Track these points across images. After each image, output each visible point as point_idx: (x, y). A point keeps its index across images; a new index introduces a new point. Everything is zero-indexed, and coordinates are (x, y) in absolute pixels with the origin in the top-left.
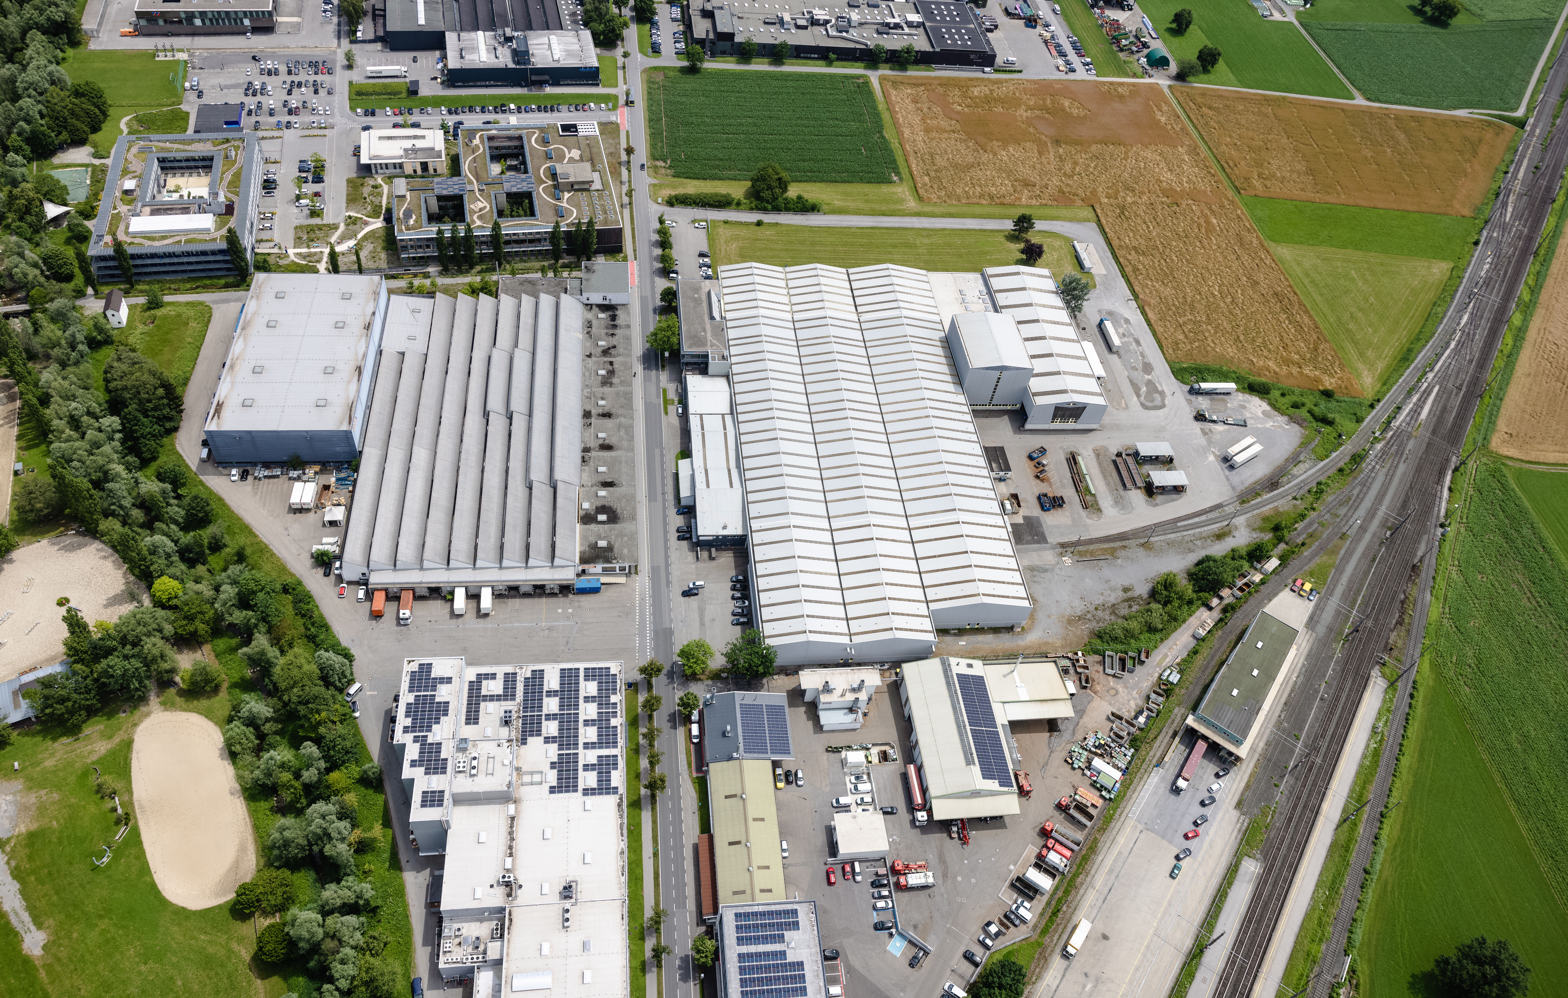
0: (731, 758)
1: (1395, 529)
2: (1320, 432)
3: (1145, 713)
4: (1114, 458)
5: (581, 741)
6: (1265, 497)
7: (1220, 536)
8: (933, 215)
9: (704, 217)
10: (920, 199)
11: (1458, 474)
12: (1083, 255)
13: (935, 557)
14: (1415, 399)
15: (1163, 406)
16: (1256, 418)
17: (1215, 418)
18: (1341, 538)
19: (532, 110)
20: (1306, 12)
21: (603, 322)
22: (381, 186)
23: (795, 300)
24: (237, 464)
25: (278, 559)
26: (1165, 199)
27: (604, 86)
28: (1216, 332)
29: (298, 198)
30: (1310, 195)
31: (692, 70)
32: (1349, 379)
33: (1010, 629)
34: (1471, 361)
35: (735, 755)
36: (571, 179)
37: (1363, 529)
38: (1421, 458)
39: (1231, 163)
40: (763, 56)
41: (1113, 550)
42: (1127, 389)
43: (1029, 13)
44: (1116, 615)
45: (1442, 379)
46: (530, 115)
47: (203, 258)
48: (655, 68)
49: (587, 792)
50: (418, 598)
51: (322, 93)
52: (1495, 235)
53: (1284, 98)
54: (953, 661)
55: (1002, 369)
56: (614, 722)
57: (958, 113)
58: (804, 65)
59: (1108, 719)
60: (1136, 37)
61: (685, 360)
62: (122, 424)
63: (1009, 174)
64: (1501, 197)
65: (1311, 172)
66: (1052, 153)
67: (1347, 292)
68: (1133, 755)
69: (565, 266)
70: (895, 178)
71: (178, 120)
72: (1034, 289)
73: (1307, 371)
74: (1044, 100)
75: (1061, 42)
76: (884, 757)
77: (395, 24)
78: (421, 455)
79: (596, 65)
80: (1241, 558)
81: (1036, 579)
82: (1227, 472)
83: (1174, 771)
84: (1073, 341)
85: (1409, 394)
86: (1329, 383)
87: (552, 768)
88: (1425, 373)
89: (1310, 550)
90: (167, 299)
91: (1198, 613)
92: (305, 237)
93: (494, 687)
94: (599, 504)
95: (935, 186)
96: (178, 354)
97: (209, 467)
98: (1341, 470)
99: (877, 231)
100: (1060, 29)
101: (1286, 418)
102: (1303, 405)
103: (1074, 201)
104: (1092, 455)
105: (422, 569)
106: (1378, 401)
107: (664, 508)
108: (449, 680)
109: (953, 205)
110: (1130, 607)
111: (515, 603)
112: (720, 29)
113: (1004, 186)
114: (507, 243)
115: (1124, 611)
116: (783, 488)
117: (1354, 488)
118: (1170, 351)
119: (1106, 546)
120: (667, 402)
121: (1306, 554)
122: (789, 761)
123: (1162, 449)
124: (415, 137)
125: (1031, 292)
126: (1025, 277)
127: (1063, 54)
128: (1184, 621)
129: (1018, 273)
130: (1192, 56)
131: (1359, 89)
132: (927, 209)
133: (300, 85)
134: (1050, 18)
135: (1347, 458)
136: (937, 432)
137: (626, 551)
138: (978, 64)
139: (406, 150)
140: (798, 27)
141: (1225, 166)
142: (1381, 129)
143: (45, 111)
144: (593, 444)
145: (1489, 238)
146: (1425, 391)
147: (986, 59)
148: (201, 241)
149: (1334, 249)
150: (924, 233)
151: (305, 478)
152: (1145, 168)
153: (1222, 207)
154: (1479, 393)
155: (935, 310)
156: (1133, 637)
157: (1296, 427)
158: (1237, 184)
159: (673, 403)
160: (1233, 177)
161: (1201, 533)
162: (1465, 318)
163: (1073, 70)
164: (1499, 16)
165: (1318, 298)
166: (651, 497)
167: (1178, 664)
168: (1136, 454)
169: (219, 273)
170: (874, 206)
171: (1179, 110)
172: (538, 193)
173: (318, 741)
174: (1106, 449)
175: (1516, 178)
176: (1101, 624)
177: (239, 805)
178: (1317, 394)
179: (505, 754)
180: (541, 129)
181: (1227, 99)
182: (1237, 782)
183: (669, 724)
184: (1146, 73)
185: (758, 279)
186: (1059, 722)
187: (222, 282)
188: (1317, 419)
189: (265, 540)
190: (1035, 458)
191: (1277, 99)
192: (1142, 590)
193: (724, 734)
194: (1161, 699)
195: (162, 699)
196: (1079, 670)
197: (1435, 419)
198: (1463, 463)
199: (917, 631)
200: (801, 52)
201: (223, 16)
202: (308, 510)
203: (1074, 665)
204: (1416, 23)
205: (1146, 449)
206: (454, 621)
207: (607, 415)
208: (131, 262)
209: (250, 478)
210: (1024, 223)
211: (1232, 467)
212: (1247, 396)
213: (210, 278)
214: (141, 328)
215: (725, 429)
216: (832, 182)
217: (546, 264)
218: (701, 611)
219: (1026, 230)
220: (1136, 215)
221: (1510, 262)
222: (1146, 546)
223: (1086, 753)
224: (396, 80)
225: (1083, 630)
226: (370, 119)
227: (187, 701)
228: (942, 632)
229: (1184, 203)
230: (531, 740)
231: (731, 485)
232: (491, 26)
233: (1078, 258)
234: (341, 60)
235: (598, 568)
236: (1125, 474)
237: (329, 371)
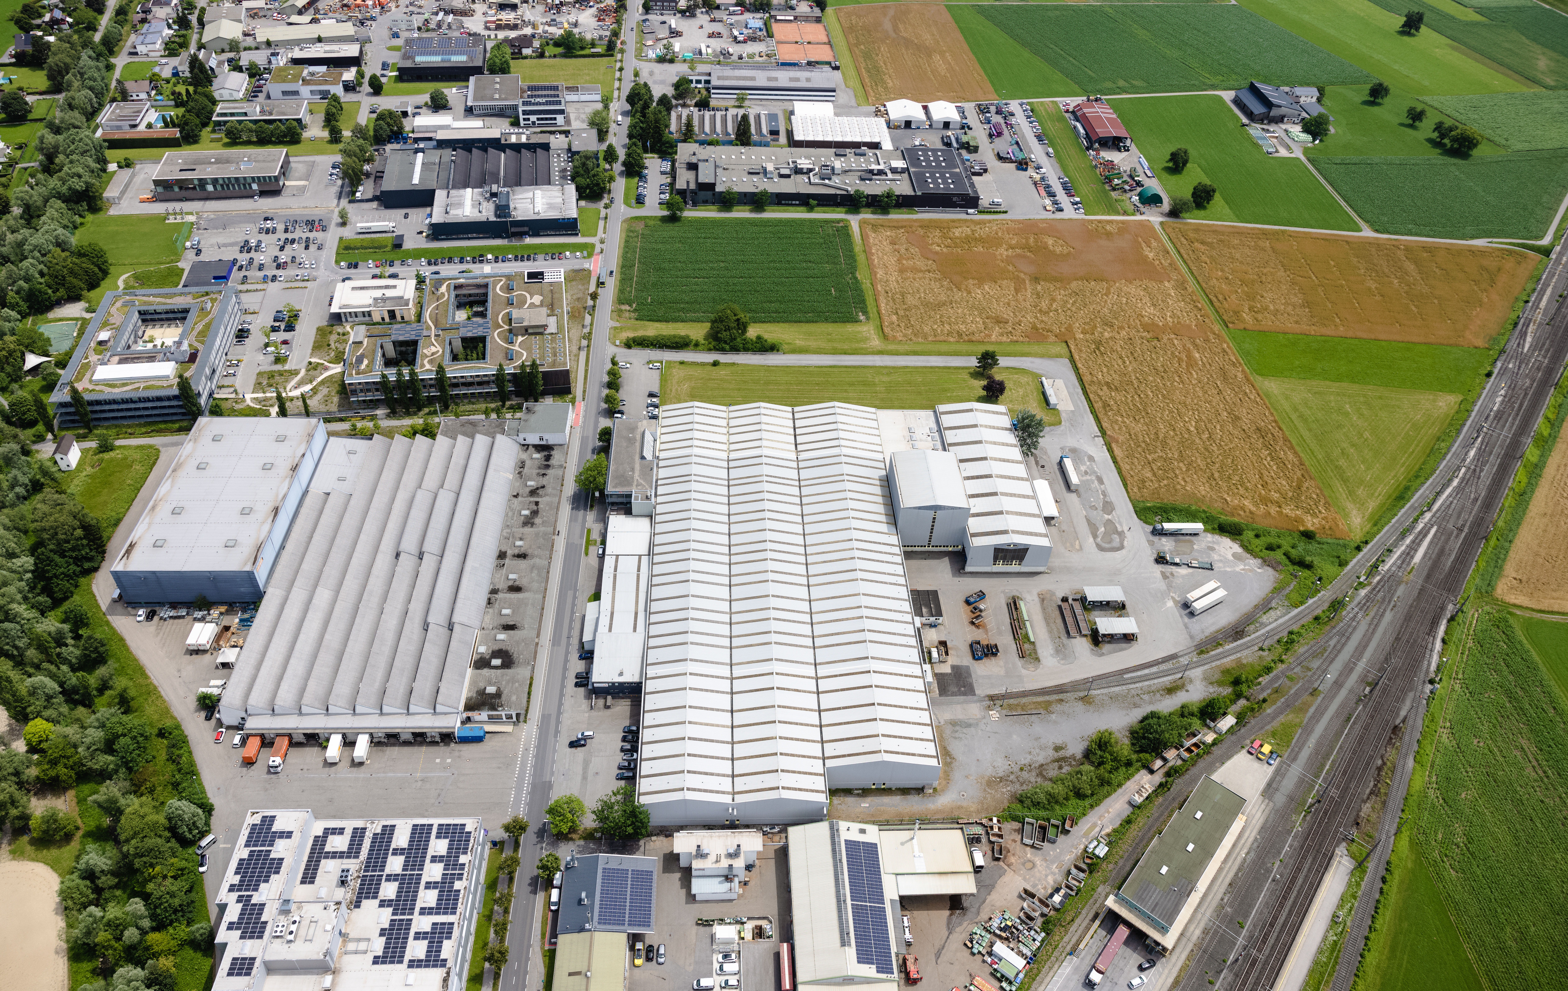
0: (582, 930)
1: (1374, 685)
2: (1296, 577)
3: (1062, 892)
4: (1060, 603)
5: (419, 905)
6: (1227, 647)
7: (1171, 690)
8: (897, 353)
9: (660, 358)
10: (885, 337)
11: (1455, 623)
12: (1050, 391)
13: (839, 709)
14: (1408, 541)
15: (1121, 547)
16: (1225, 561)
17: (1177, 560)
18: (1312, 694)
19: (509, 260)
20: (1315, 148)
21: (536, 462)
22: (348, 333)
23: (734, 439)
24: (146, 604)
25: (164, 701)
26: (1146, 334)
27: (583, 236)
28: (1188, 470)
29: (267, 345)
30: (1305, 327)
31: (673, 219)
32: (1335, 519)
33: (920, 790)
34: (1476, 500)
35: (587, 926)
36: (525, 324)
37: (1338, 684)
38: (1411, 606)
39: (1221, 297)
40: (745, 204)
41: (1049, 703)
42: (1083, 529)
43: (1020, 156)
44: (1043, 776)
45: (1441, 519)
46: (507, 264)
47: (158, 404)
48: (636, 218)
49: (412, 964)
50: (293, 744)
51: (313, 248)
52: (1511, 366)
53: (1283, 232)
54: (843, 825)
55: (936, 508)
56: (458, 885)
57: (937, 253)
58: (785, 211)
59: (1020, 897)
60: (1131, 177)
61: (610, 500)
62: (35, 564)
63: (981, 310)
64: (1520, 326)
65: (1307, 304)
66: (1029, 291)
67: (1340, 426)
68: (1043, 941)
69: (511, 407)
70: (862, 318)
71: (171, 276)
72: (986, 426)
73: (1287, 510)
74: (1027, 239)
75: (1051, 183)
76: (759, 933)
77: (390, 184)
78: (323, 596)
79: (575, 216)
80: (1192, 715)
81: (957, 735)
82: (1186, 619)
83: (1088, 961)
84: (1022, 479)
85: (1403, 536)
86: (1311, 523)
87: (381, 935)
88: (1423, 513)
89: (1274, 707)
90: (118, 443)
91: (1137, 777)
92: (265, 382)
93: (338, 843)
94: (496, 647)
95: (902, 325)
96: (115, 495)
97: (119, 607)
98: (1317, 618)
99: (835, 370)
100: (1052, 172)
101: (1260, 561)
102: (1279, 547)
103: (1046, 337)
104: (1037, 599)
105: (300, 713)
106: (1366, 543)
107: (567, 653)
108: (289, 835)
109: (918, 343)
110: (1060, 768)
111: (394, 752)
112: (701, 180)
113: (974, 324)
114: (456, 385)
115: (1053, 773)
116: (687, 632)
117: (1331, 638)
118: (1136, 490)
119: (1040, 699)
120: (589, 543)
121: (1269, 711)
122: (652, 935)
123: (1114, 594)
124: (387, 287)
125: (982, 429)
126: (977, 414)
127: (1051, 194)
128: (1120, 785)
129: (971, 410)
130: (1187, 194)
131: (1367, 221)
132: (891, 347)
133: (293, 241)
134: (1043, 160)
135: (1326, 605)
136: (860, 575)
137: (514, 698)
138: (961, 206)
139: (375, 299)
140: (782, 176)
141: (1214, 299)
142: (1388, 261)
143: (45, 270)
144: (502, 585)
145: (1504, 371)
146: (1420, 532)
147: (972, 201)
148: (158, 388)
149: (1327, 383)
150: (884, 371)
151: (208, 618)
152: (1127, 303)
153: (1207, 340)
154: (1482, 534)
155: (879, 448)
156: (1057, 802)
157: (1270, 571)
158: (1225, 317)
159: (595, 544)
160: (1222, 311)
161: (1150, 686)
162: (1472, 453)
163: (1061, 210)
164: (1526, 146)
165: (1306, 434)
166: (555, 641)
167: (1108, 835)
168: (1083, 600)
169: (175, 418)
170: (835, 345)
171: (1169, 246)
172: (493, 337)
173: (146, 897)
174: (1053, 594)
175: (1537, 307)
176: (1025, 787)
177: (61, 965)
178: (1296, 535)
179: (329, 920)
180: (509, 277)
181: (1223, 234)
182: (1164, 976)
183: (530, 888)
184: (1137, 211)
185: (697, 418)
186: (964, 898)
187: (177, 426)
188: (1293, 562)
189: (155, 682)
190: (973, 603)
191: (1277, 232)
192: (1076, 749)
193: (580, 901)
194: (1082, 875)
195: (13, 847)
196: (993, 839)
197: (1429, 563)
198: (1461, 610)
199: (807, 790)
200: (782, 199)
201: (233, 181)
202: (205, 651)
203: (988, 834)
204: (1434, 156)
205: (1094, 594)
206: (327, 769)
207: (522, 556)
208: (89, 408)
209: (156, 618)
210: (988, 360)
211: (1192, 614)
212: (1217, 538)
213: (165, 422)
214: (89, 470)
215: (639, 570)
216: (796, 322)
217: (493, 405)
218: (586, 764)
219: (991, 366)
220: (1113, 351)
221: (1526, 394)
222: (1086, 700)
223: (989, 936)
224: (384, 235)
225: (1004, 793)
226: (353, 271)
227: (37, 850)
228: (833, 792)
229: (1165, 339)
230: (365, 903)
231: (635, 630)
232: (481, 183)
233: (1044, 394)
234: (336, 219)
235: (482, 716)
236: (1069, 619)
237: (246, 512)
